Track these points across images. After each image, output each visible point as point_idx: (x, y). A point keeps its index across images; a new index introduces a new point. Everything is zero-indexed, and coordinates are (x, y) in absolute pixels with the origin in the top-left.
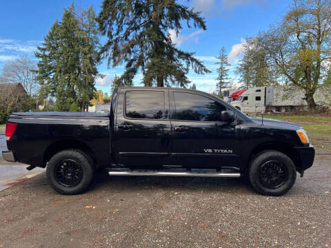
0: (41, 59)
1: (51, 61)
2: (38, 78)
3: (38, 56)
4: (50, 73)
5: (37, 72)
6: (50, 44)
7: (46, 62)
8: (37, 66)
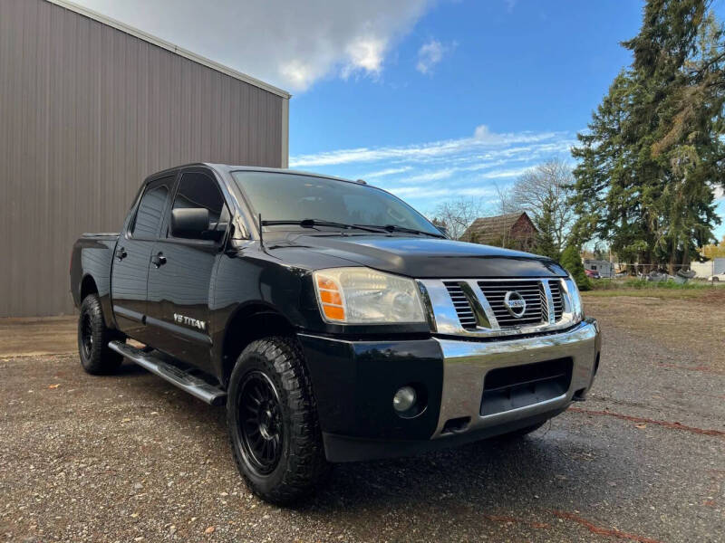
0: (581, 161)
1: (603, 160)
2: (573, 201)
3: (576, 154)
4: (601, 188)
5: (571, 188)
6: (604, 127)
7: (593, 164)
8: (572, 176)
